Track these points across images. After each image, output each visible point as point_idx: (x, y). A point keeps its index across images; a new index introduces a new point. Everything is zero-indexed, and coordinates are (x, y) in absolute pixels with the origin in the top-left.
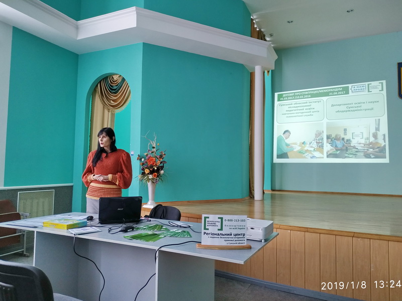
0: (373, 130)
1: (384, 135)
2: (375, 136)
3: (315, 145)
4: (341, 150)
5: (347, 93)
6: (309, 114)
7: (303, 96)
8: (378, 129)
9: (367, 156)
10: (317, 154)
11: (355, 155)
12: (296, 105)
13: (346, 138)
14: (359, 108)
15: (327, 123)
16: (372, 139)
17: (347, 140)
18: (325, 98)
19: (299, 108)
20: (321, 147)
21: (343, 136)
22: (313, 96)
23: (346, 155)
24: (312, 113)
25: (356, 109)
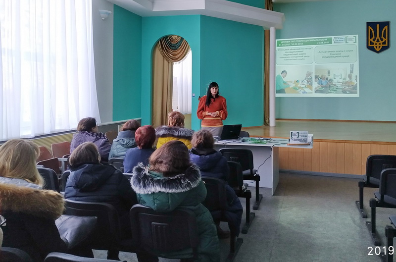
0: (349, 72)
1: (356, 76)
2: (350, 77)
3: (306, 83)
4: (326, 87)
5: (331, 43)
6: (302, 58)
7: (297, 44)
8: (352, 72)
9: (344, 92)
10: (307, 90)
11: (336, 91)
12: (291, 51)
13: (330, 77)
14: (339, 55)
15: (315, 66)
16: (348, 79)
17: (330, 80)
18: (314, 46)
19: (293, 53)
20: (310, 84)
21: (327, 76)
22: (305, 44)
23: (329, 91)
24: (304, 58)
25: (337, 55)
